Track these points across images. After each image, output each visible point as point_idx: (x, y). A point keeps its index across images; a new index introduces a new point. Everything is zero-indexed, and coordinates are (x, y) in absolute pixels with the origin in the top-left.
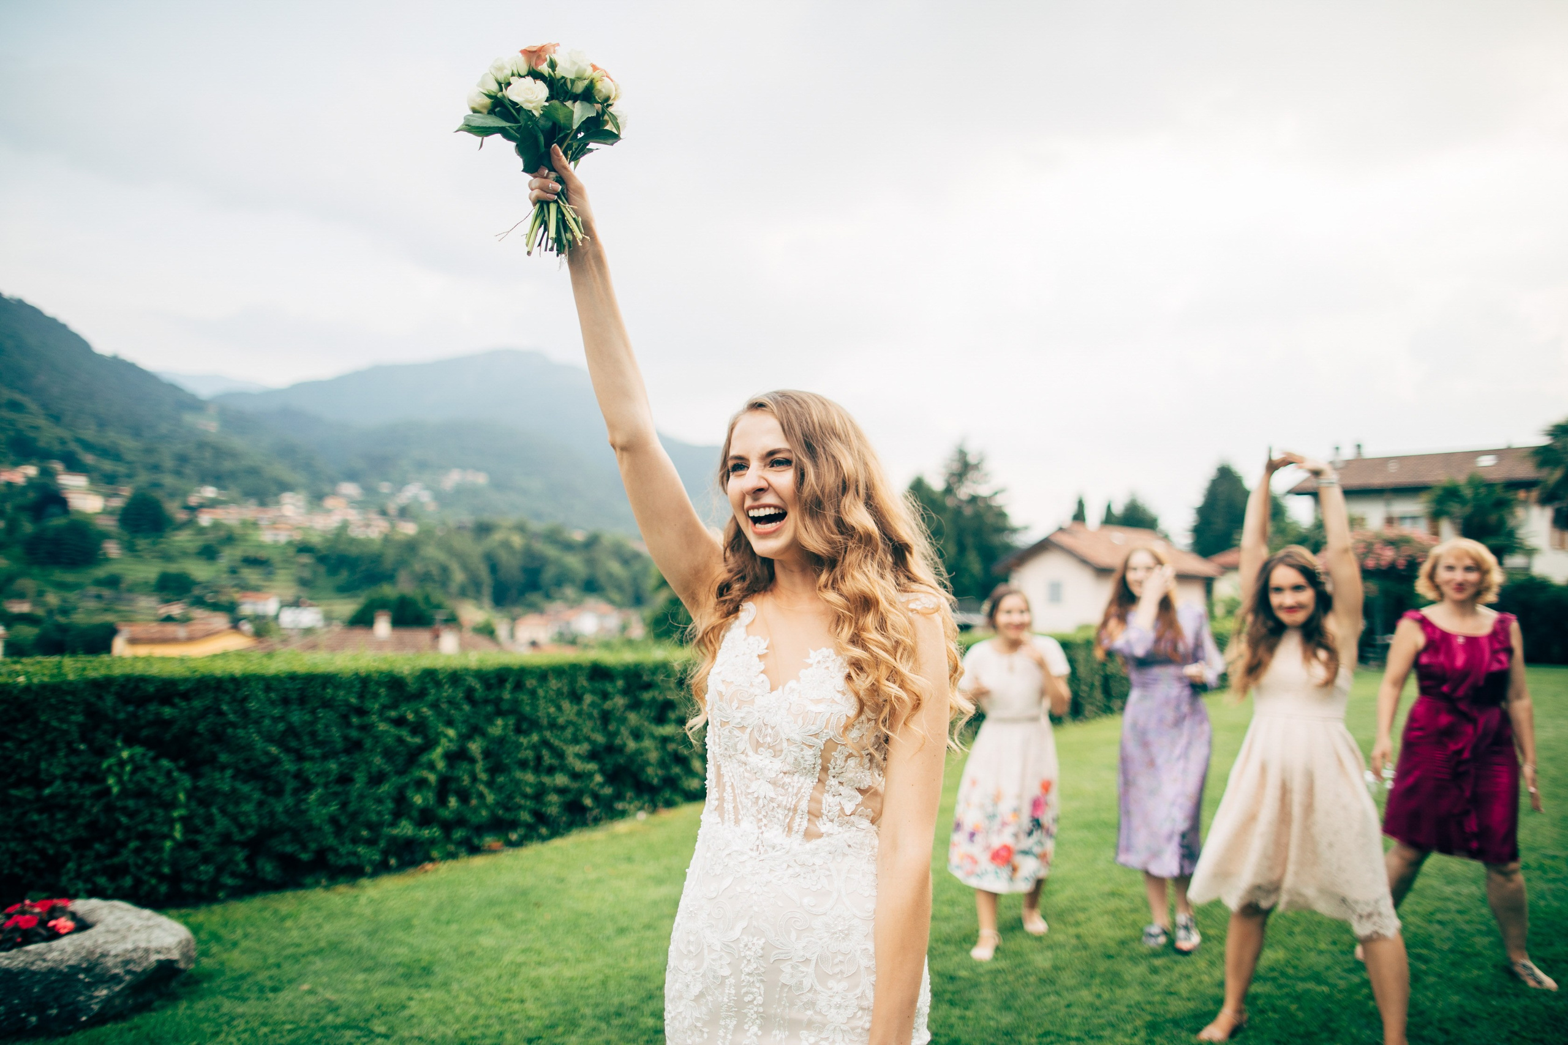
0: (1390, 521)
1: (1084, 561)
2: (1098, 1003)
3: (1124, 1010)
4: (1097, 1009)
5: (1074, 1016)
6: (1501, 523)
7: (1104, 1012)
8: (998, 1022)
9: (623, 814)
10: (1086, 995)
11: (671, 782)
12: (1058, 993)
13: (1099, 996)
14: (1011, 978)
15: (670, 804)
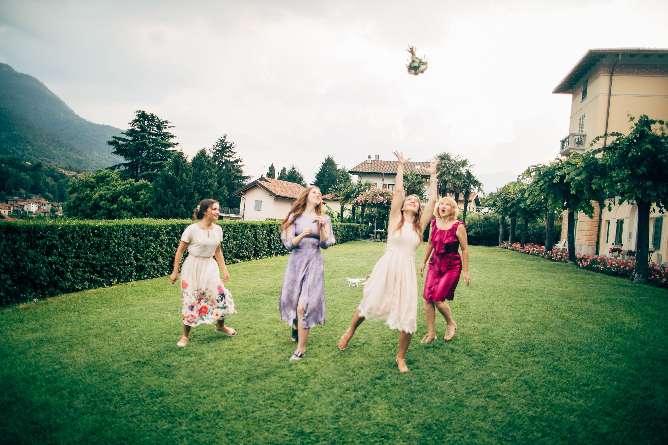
0: (384, 186)
1: (271, 193)
2: (229, 372)
3: (239, 374)
4: (229, 374)
5: (216, 378)
6: (420, 189)
7: (231, 375)
8: (184, 383)
9: (25, 300)
10: (225, 369)
11: (55, 284)
12: (213, 369)
13: (230, 369)
14: (195, 364)
15: (52, 294)
